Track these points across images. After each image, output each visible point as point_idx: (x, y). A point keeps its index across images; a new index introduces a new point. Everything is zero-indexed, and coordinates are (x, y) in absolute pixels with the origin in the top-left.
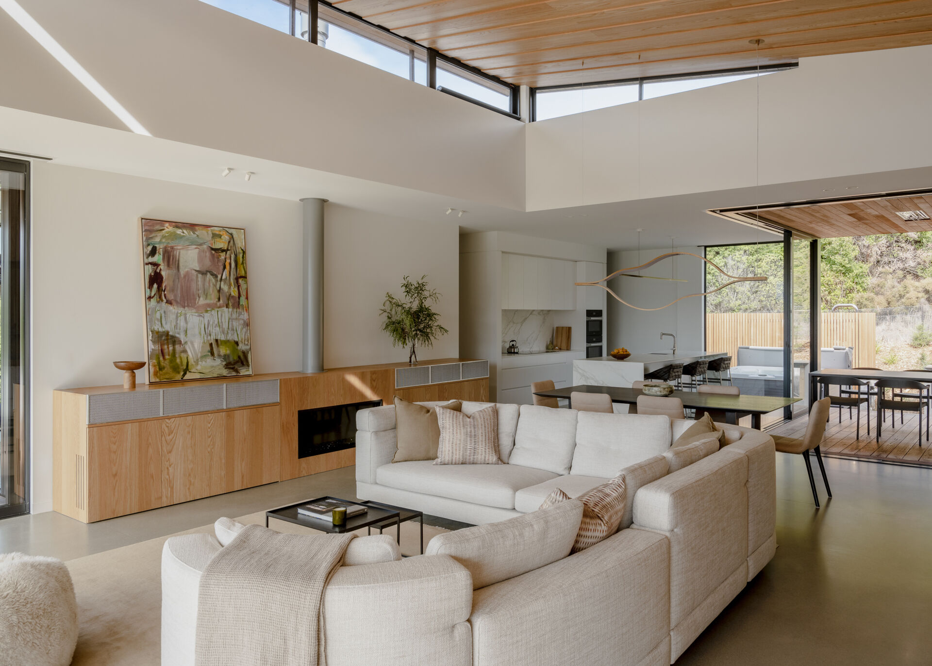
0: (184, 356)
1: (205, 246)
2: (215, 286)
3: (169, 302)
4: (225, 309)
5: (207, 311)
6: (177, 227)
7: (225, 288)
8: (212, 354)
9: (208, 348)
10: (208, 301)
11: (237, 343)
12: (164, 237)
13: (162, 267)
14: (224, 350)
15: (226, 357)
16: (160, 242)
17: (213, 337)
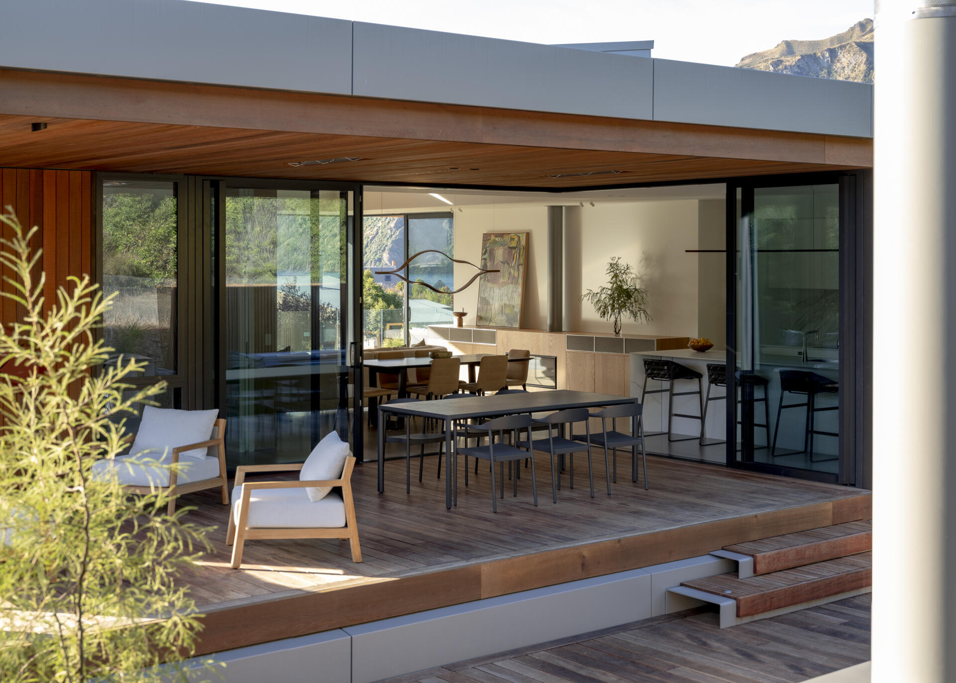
0: (490, 312)
1: (506, 246)
2: (508, 270)
3: (488, 281)
4: (511, 285)
5: (503, 286)
6: (496, 236)
7: (512, 271)
8: (502, 313)
9: (501, 309)
10: (504, 280)
11: (514, 307)
12: (490, 243)
13: (488, 261)
14: (507, 311)
15: (507, 315)
16: (489, 246)
17: (504, 302)
